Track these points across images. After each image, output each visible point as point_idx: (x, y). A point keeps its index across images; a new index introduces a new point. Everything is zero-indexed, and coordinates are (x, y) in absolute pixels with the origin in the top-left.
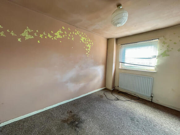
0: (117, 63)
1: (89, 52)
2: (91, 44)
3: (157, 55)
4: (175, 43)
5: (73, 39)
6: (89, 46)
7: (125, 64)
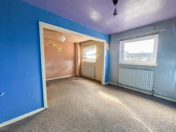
0: (81, 58)
1: (59, 52)
2: (61, 48)
3: (95, 53)
5: (48, 45)
6: (59, 48)
7: (87, 59)
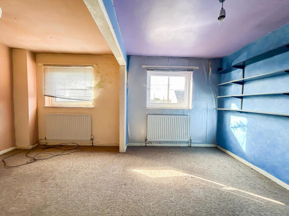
3: (93, 86)
4: (107, 74)
